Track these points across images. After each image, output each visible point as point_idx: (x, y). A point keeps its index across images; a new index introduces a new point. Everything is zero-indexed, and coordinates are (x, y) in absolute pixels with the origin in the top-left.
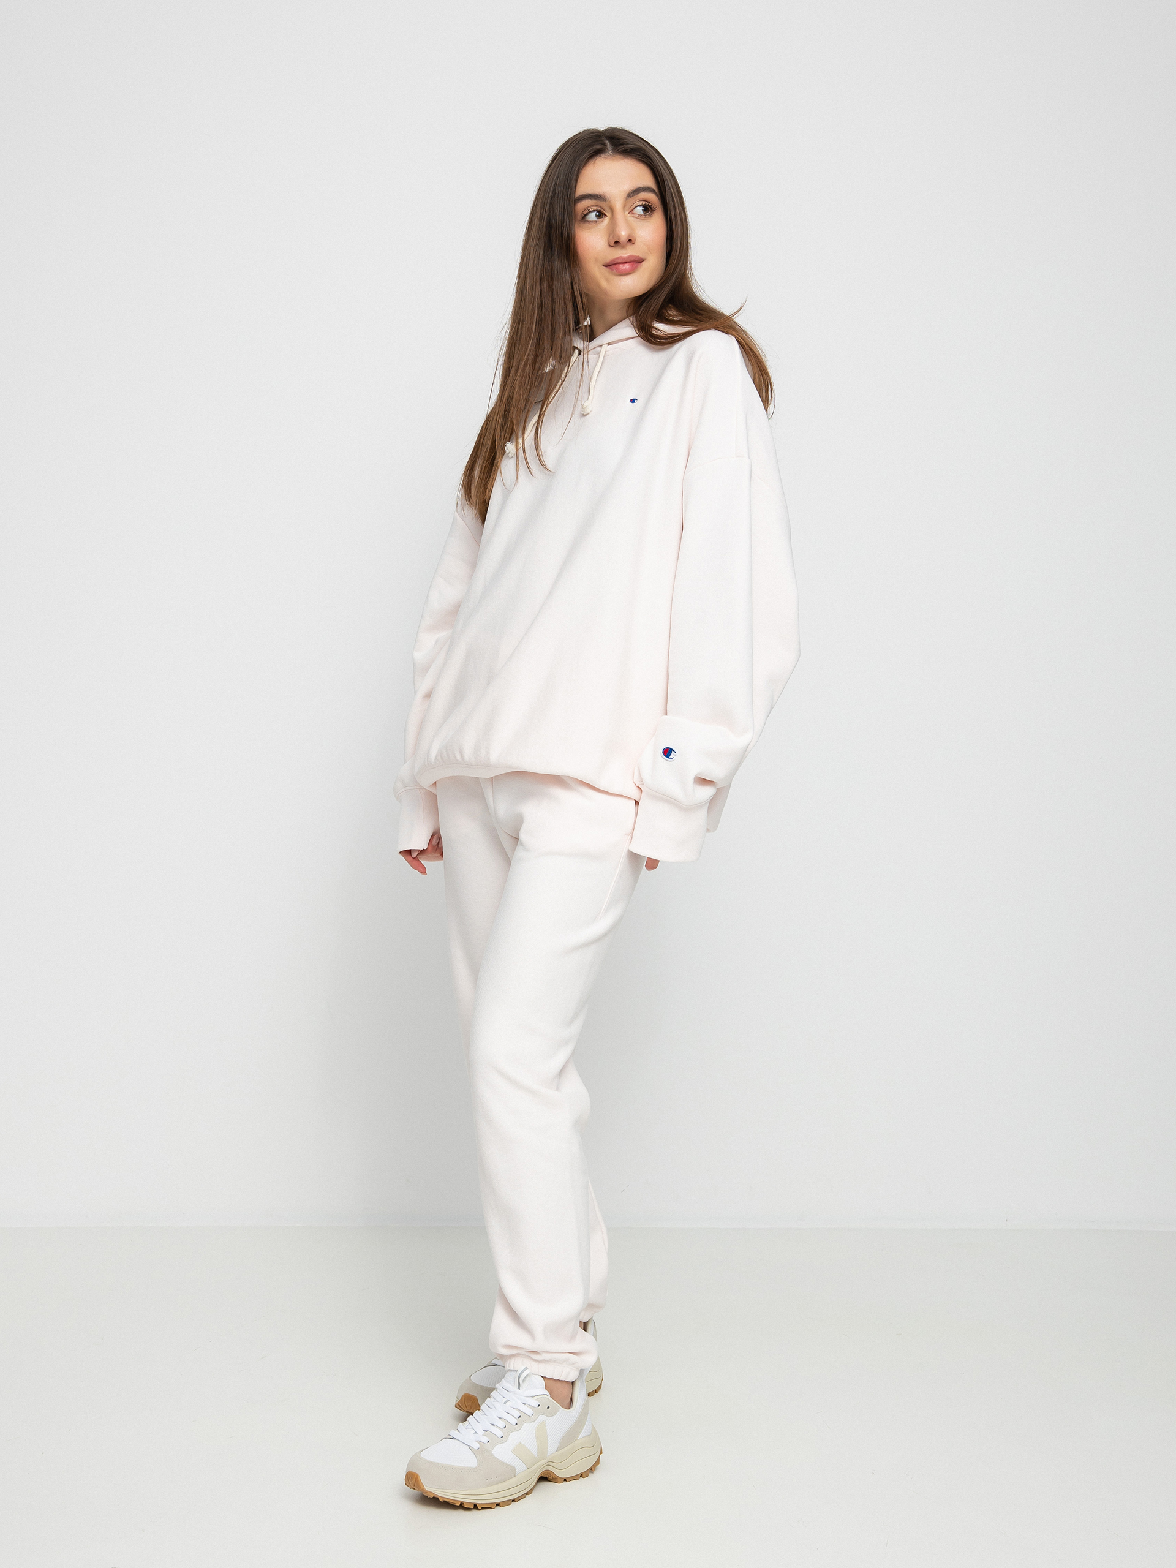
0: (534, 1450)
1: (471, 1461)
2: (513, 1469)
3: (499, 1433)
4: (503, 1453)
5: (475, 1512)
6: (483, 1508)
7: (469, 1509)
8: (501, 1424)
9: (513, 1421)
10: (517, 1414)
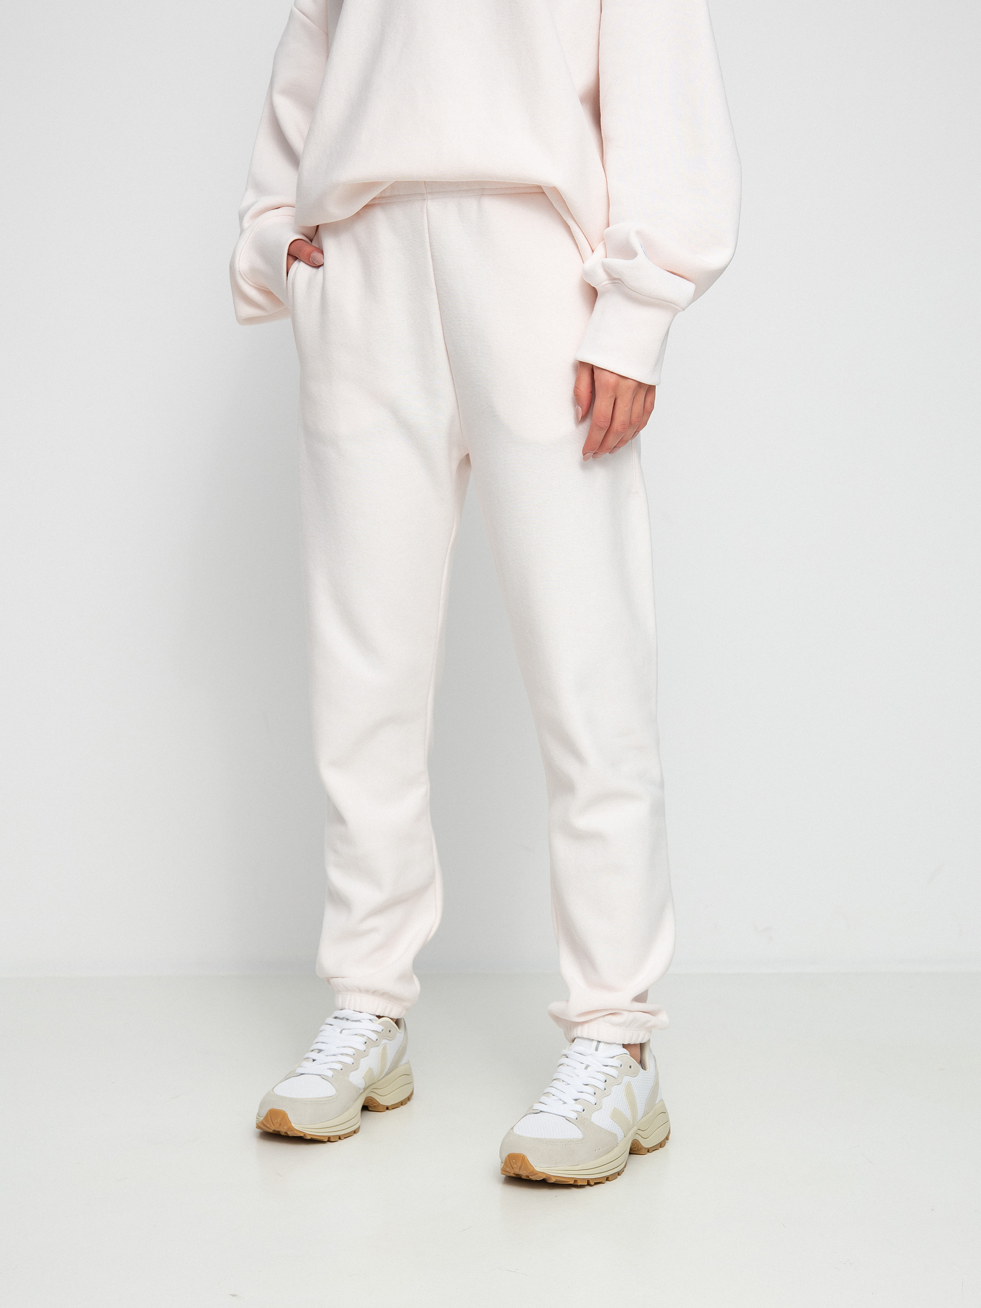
0: (628, 1113)
1: (574, 1133)
2: (615, 1136)
3: (592, 1100)
4: (602, 1119)
5: (588, 1189)
6: (596, 1184)
7: (582, 1186)
8: (590, 1090)
9: (601, 1085)
10: (603, 1078)
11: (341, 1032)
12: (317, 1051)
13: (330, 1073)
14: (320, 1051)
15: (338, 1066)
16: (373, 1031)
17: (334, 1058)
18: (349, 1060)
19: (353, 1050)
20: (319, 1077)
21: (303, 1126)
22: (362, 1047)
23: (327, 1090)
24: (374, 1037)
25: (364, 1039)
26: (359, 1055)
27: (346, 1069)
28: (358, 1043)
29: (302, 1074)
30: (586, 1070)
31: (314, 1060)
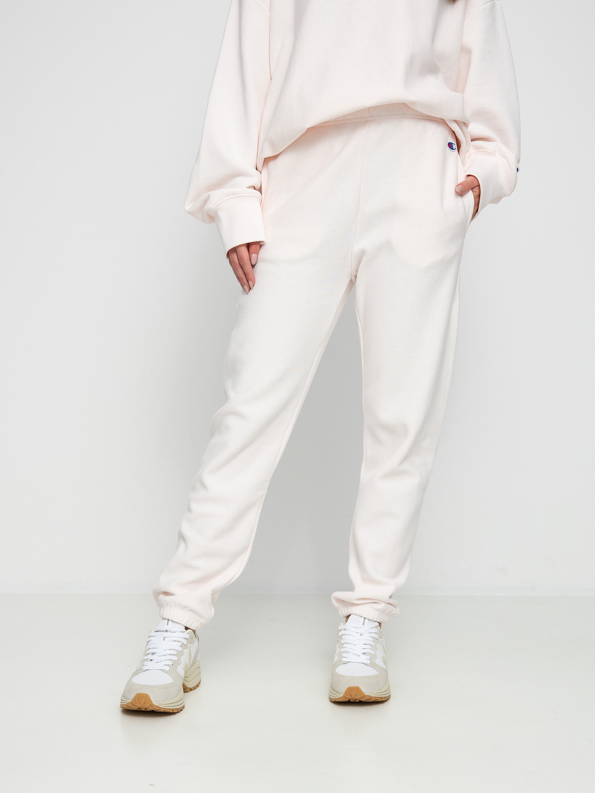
3: (372, 652)
8: (368, 647)
10: (372, 639)
11: (164, 640)
12: (151, 654)
13: (167, 668)
14: (153, 654)
15: (170, 663)
16: (184, 638)
17: (165, 658)
18: (175, 658)
19: (176, 651)
20: (161, 671)
21: (159, 703)
22: (180, 649)
23: (167, 680)
24: (185, 642)
25: (180, 644)
26: (179, 654)
27: (174, 665)
28: (177, 646)
29: (147, 670)
30: (361, 636)
31: (151, 660)
